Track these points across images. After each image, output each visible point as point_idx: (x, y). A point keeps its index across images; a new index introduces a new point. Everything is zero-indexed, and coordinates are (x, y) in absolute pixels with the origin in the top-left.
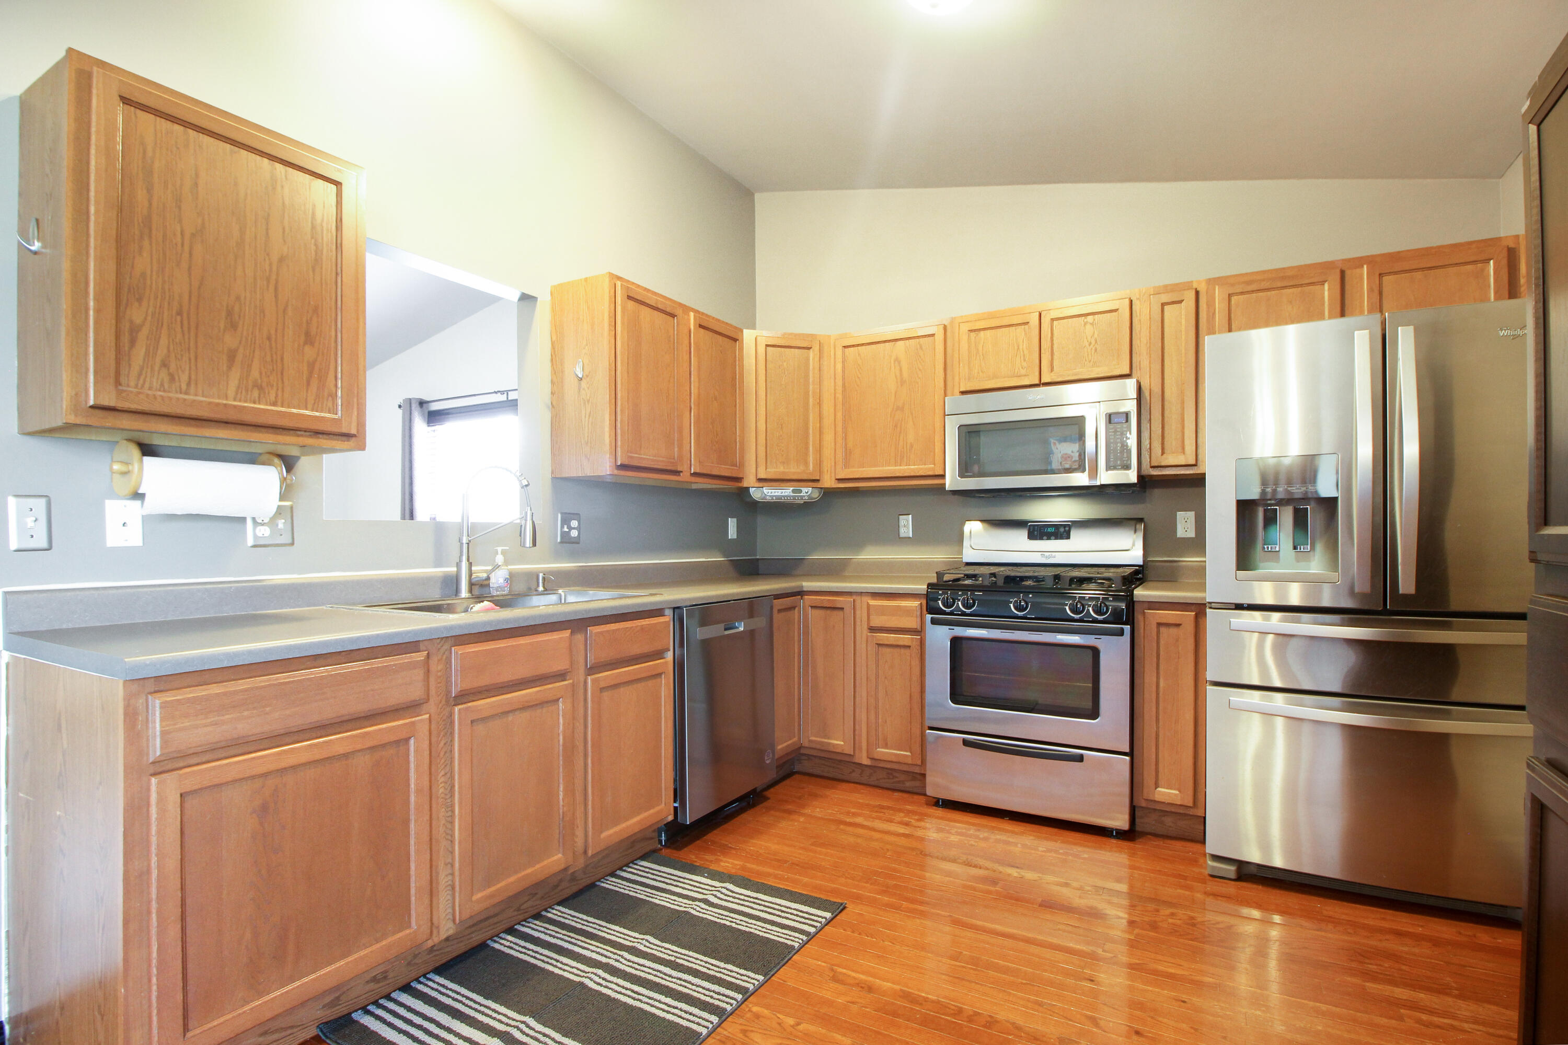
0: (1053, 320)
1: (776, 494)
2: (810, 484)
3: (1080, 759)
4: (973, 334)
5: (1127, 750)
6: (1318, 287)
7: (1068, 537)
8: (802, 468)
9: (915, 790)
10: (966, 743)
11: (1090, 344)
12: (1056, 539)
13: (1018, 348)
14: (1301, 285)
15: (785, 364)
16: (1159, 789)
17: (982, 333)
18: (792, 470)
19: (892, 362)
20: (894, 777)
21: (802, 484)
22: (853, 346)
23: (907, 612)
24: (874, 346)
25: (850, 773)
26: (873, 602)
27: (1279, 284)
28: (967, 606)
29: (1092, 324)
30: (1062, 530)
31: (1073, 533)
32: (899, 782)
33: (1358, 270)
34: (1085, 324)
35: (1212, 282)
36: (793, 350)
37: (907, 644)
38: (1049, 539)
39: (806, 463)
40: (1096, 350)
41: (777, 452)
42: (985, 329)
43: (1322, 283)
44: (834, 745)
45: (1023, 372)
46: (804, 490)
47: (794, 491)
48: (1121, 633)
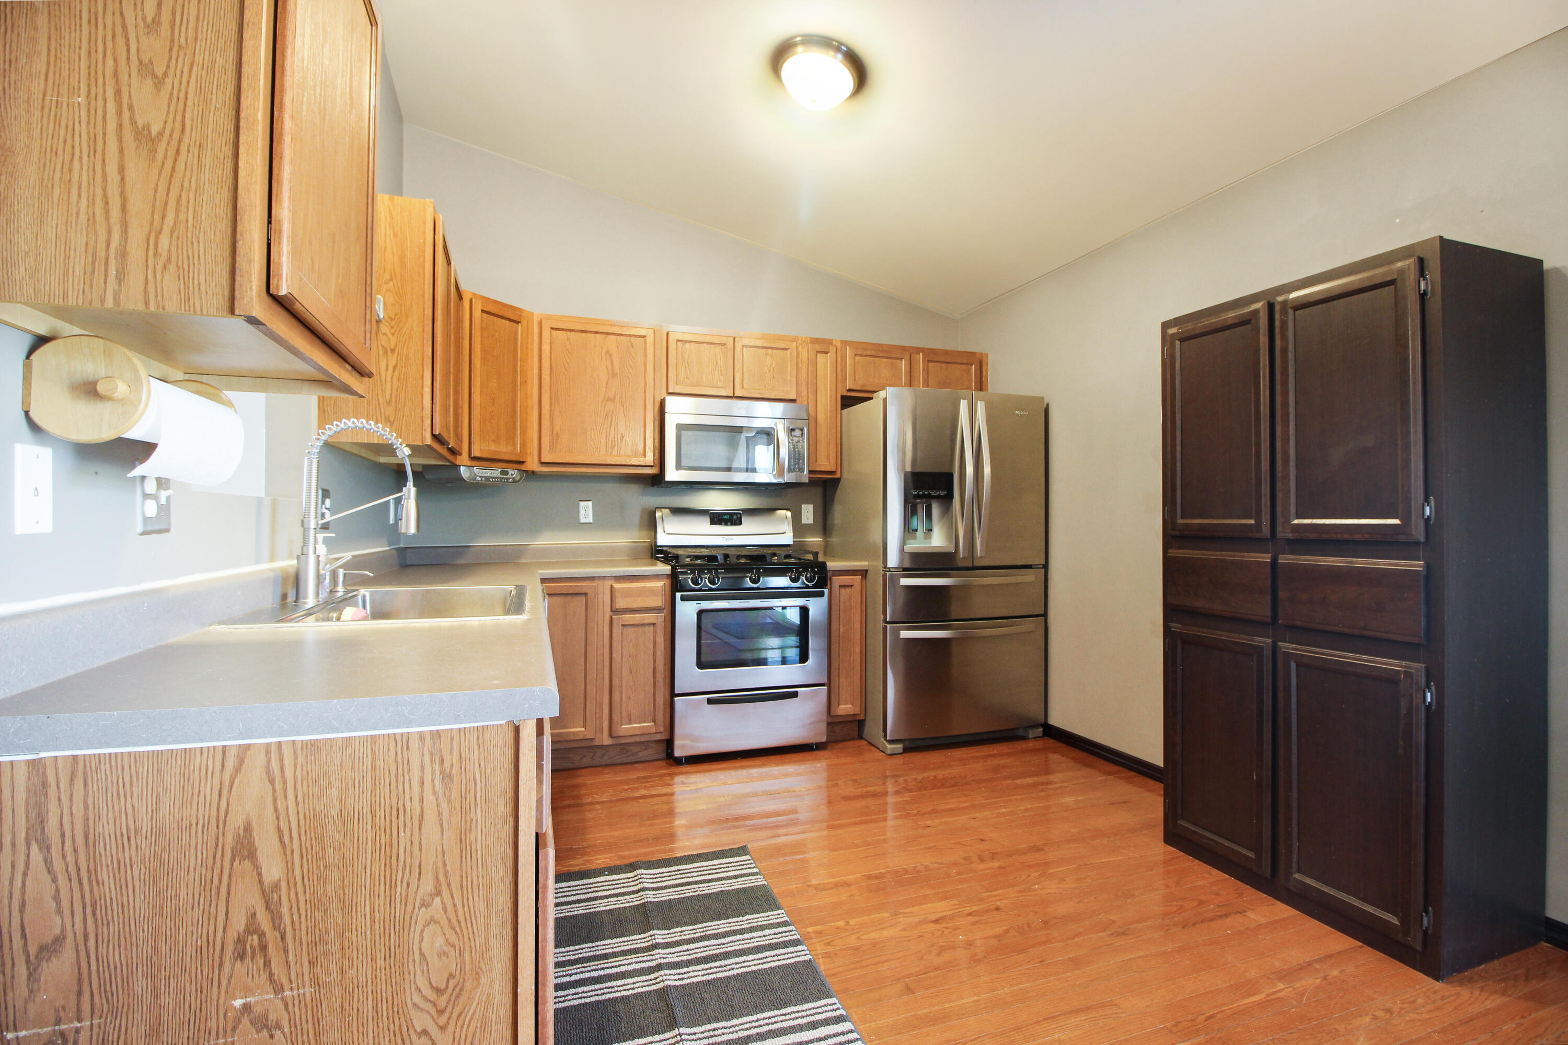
0: (743, 346)
1: (486, 475)
2: (515, 465)
3: (795, 695)
4: (679, 343)
5: (825, 680)
6: (899, 361)
7: (740, 523)
8: (510, 448)
9: (648, 758)
10: (710, 702)
11: (770, 371)
12: (732, 524)
13: (717, 364)
14: (891, 358)
15: (497, 334)
16: (841, 706)
17: (688, 344)
18: (504, 450)
19: (604, 354)
20: (627, 751)
21: (509, 465)
22: (563, 330)
23: (652, 592)
24: (584, 335)
25: (581, 758)
26: (616, 586)
27: (881, 355)
28: (712, 582)
29: (771, 356)
30: (735, 517)
31: (744, 519)
32: (633, 755)
33: (917, 356)
34: (767, 354)
35: (845, 343)
36: (503, 321)
37: (652, 621)
38: (726, 524)
39: (514, 444)
40: (774, 377)
41: (489, 428)
42: (690, 342)
43: (901, 359)
44: (574, 733)
45: (720, 384)
46: (511, 472)
47: (502, 473)
48: (821, 595)
